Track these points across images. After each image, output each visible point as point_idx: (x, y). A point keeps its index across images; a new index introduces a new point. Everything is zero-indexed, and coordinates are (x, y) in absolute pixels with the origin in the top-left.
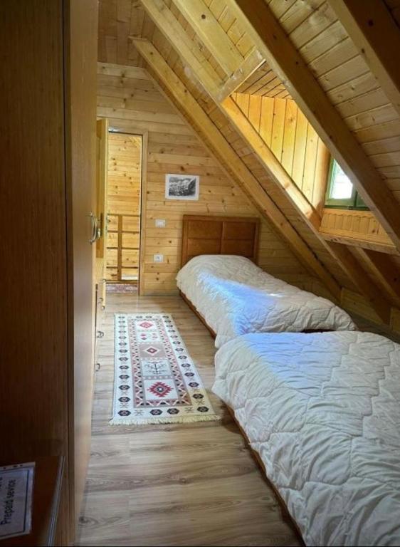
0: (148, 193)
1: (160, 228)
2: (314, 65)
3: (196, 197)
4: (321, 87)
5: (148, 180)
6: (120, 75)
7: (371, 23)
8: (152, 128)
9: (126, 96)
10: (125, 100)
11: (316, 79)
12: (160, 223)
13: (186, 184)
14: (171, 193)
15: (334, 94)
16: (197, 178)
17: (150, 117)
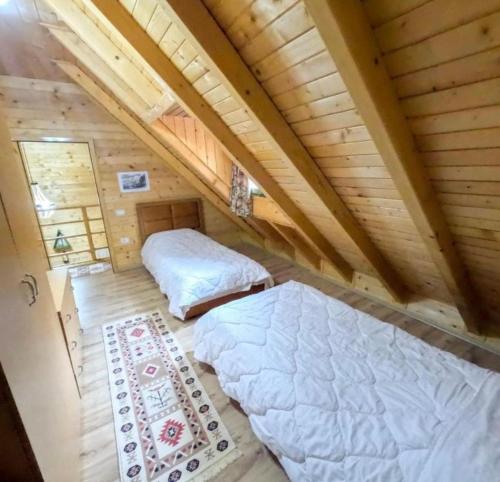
0: (104, 190)
1: (122, 217)
2: (215, 107)
3: (147, 188)
4: (223, 123)
5: (102, 179)
6: (52, 90)
7: (248, 93)
8: (97, 136)
9: (64, 109)
10: (63, 113)
11: (219, 117)
12: (120, 212)
13: (137, 179)
14: (125, 187)
15: (234, 128)
16: (146, 173)
17: (92, 127)
